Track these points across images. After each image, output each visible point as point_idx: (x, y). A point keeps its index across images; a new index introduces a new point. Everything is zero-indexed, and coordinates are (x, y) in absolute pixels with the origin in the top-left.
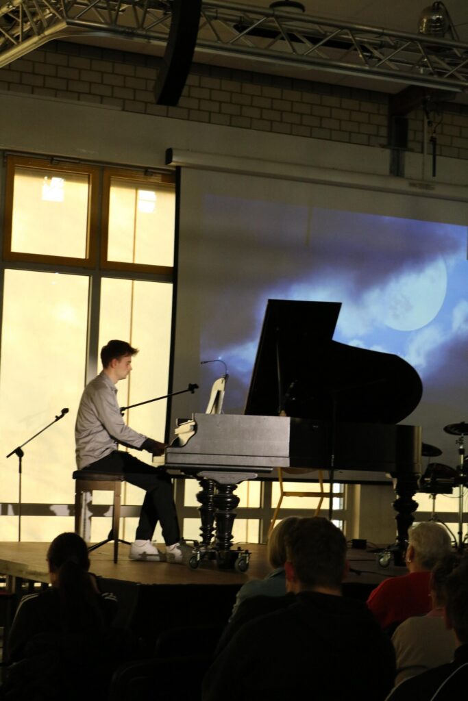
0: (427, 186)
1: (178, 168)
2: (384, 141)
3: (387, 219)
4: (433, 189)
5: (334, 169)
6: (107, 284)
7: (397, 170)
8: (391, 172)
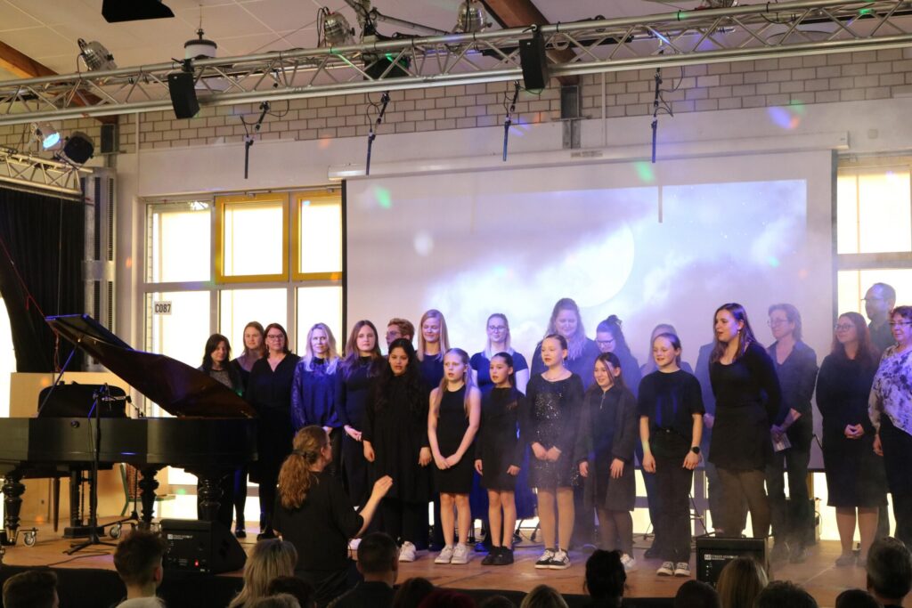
0: (593, 154)
1: (344, 182)
2: (557, 114)
3: (559, 193)
4: (601, 155)
5: (494, 154)
6: (304, 293)
7: (571, 141)
8: (565, 144)
